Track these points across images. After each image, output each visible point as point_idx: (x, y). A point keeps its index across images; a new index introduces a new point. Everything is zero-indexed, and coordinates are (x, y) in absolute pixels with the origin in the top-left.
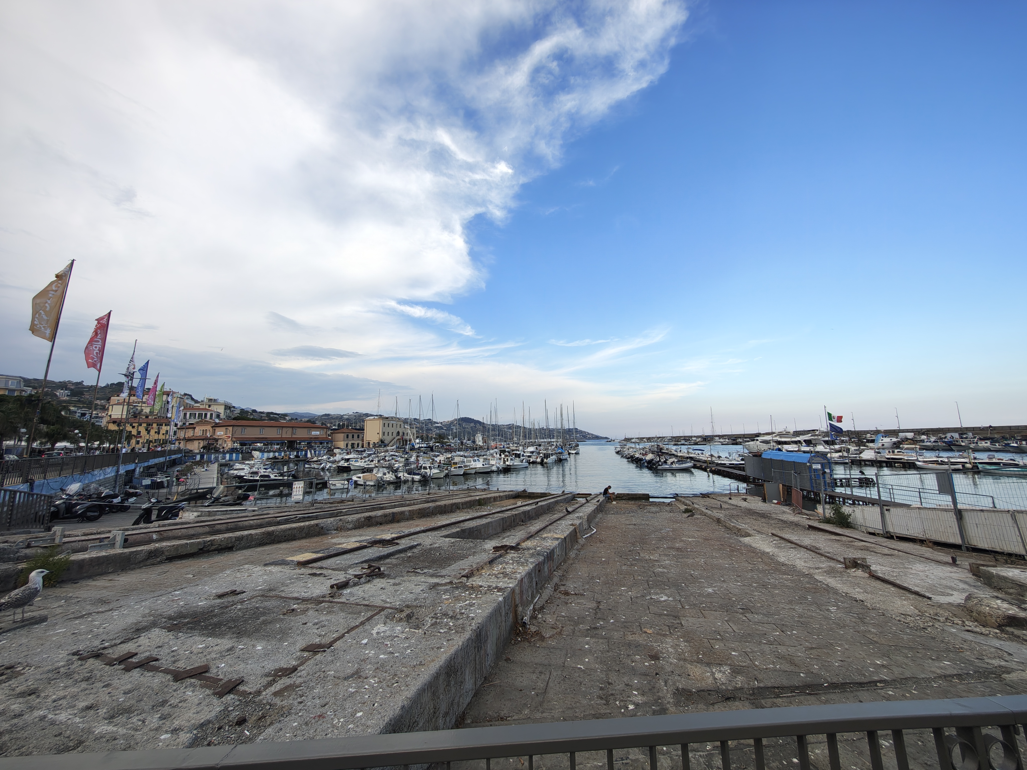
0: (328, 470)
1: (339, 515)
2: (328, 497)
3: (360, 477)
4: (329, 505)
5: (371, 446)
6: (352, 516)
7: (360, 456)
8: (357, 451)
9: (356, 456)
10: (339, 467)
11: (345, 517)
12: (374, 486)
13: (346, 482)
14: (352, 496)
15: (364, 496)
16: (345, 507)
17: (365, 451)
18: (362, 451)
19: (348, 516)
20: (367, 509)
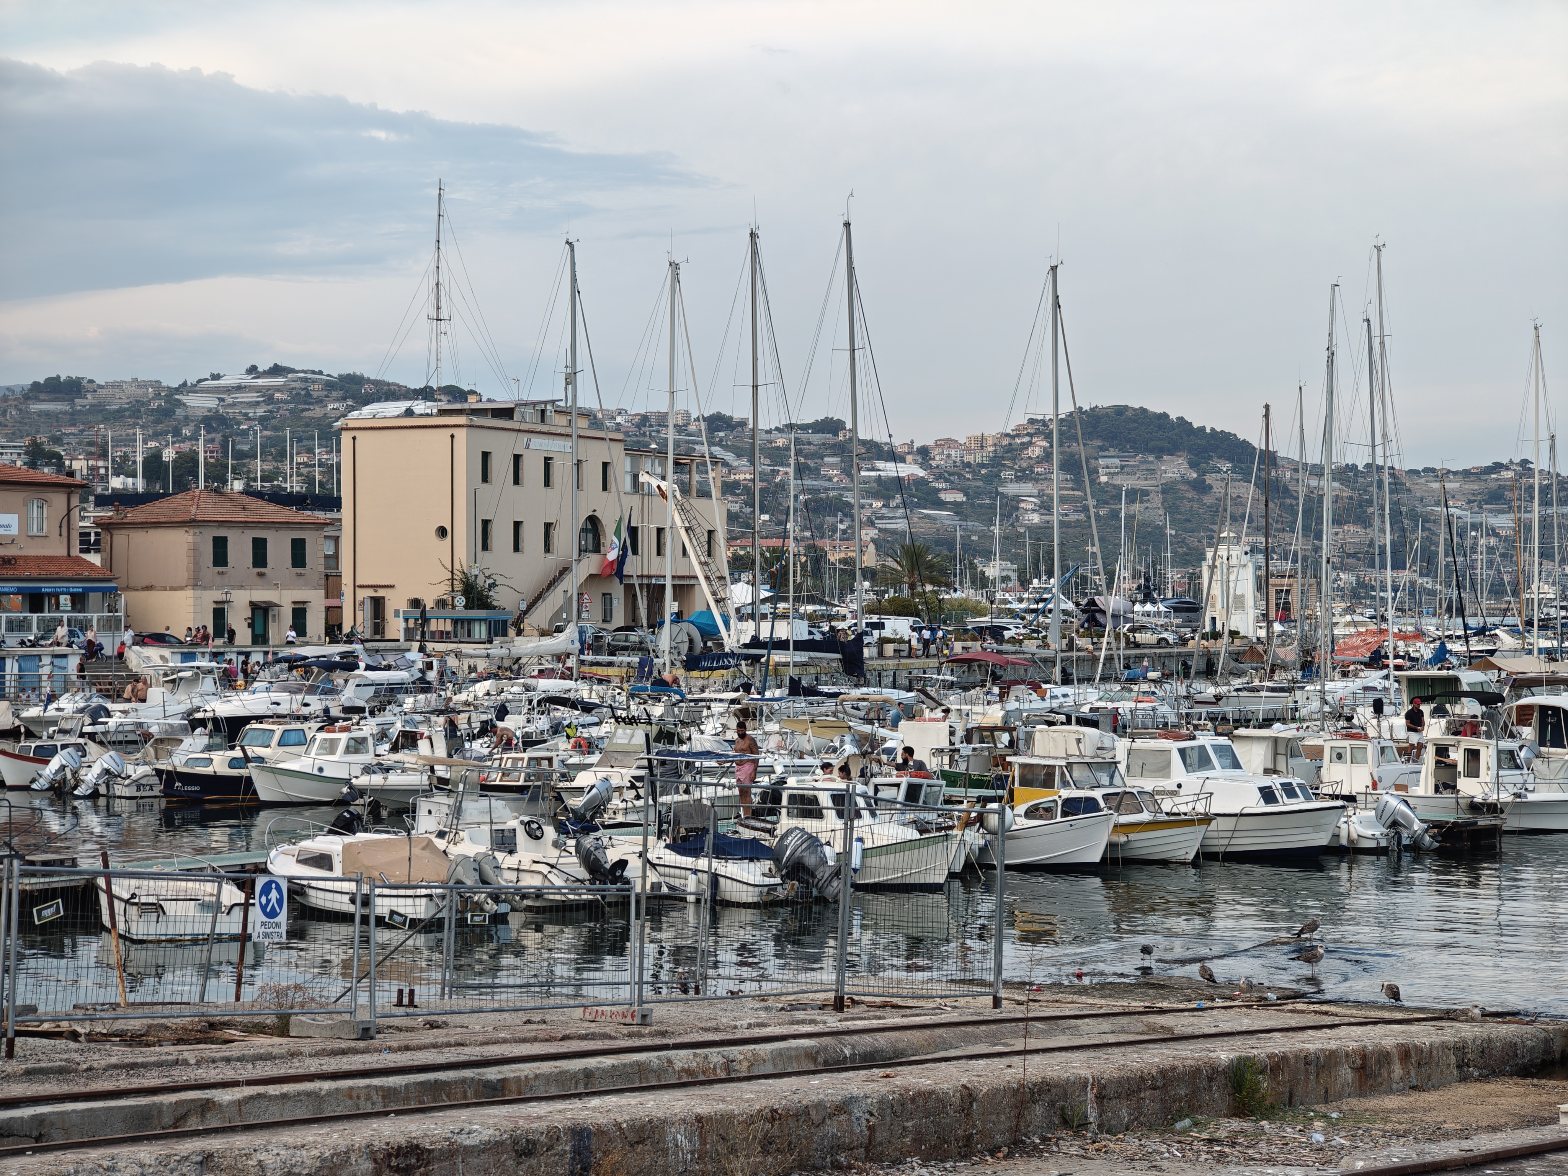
0: (94, 795)
1: (193, 1123)
2: (113, 994)
3: (323, 861)
4: (119, 1054)
5: (396, 628)
6: (288, 1136)
7: (316, 704)
8: (293, 663)
9: (288, 703)
10: (169, 777)
11: (240, 1141)
12: (432, 926)
13: (231, 894)
14: (281, 993)
15: (363, 998)
16: (228, 1073)
17: (349, 664)
18: (329, 666)
19: (256, 1139)
20: (388, 1093)
